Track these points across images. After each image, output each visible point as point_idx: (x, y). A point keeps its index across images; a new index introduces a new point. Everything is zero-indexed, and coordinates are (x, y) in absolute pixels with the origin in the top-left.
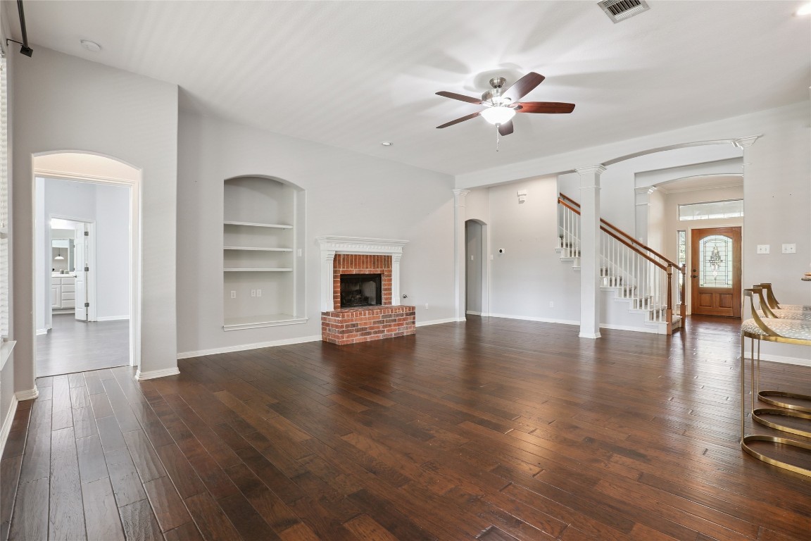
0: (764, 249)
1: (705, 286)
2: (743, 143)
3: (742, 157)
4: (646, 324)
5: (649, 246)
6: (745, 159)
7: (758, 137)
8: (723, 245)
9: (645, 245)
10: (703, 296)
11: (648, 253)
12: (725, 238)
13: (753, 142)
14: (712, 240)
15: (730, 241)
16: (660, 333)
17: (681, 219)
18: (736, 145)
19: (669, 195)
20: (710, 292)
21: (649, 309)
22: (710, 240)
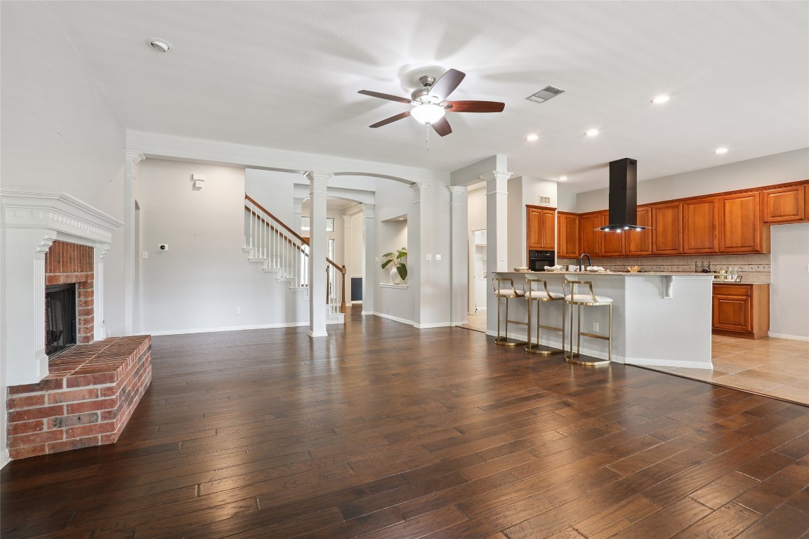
2: (422, 187)
7: (428, 185)
13: (425, 187)
21: (330, 304)
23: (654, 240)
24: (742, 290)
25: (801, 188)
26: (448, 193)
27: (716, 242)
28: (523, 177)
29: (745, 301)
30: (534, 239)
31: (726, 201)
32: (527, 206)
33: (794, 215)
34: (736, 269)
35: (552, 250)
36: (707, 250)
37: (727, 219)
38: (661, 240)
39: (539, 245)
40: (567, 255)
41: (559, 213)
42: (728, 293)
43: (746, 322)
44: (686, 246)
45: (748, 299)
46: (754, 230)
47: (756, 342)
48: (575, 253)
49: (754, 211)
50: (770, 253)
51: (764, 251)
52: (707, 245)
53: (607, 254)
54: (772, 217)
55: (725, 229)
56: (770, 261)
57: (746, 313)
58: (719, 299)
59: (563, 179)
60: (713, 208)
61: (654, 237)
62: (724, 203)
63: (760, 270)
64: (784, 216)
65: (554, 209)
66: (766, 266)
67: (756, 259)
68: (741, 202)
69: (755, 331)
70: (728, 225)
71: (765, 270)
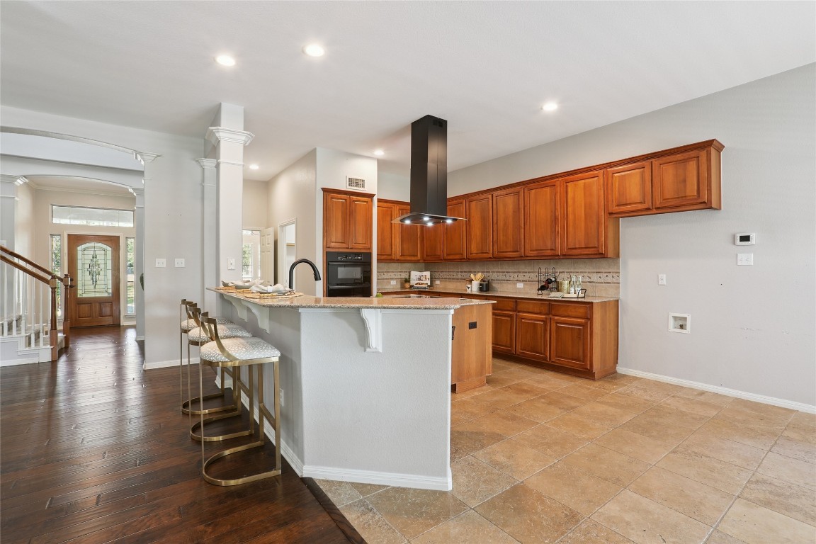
0: (161, 263)
1: (84, 296)
2: (145, 157)
3: (143, 172)
4: (19, 354)
5: (17, 251)
6: (145, 173)
7: (158, 156)
8: (103, 254)
9: (11, 250)
10: (82, 306)
11: (16, 260)
12: (105, 246)
13: (153, 158)
14: (91, 247)
15: (109, 249)
16: (41, 361)
17: (56, 221)
18: (136, 158)
19: (38, 191)
20: (90, 302)
21: (23, 334)
22: (88, 248)
23: (495, 239)
24: (581, 311)
25: (646, 163)
26: (199, 170)
27: (559, 241)
28: (318, 150)
29: (584, 325)
30: (336, 235)
31: (569, 184)
32: (324, 190)
33: (641, 203)
34: (580, 279)
35: (368, 251)
36: (549, 252)
37: (570, 209)
38: (502, 237)
39: (344, 245)
40: (403, 258)
41: (379, 200)
42: (566, 314)
43: (585, 355)
44: (527, 246)
45: (586, 323)
46: (599, 223)
47: (597, 384)
48: (417, 256)
49: (599, 196)
50: (618, 256)
51: (610, 254)
52: (549, 245)
53: (451, 257)
54: (618, 205)
55: (567, 224)
56: (619, 268)
57: (584, 345)
58: (557, 323)
59: (379, 153)
60: (555, 194)
61: (495, 233)
62: (567, 186)
63: (609, 279)
64: (630, 204)
65: (371, 196)
66: (614, 275)
67: (604, 265)
68: (584, 183)
69: (597, 367)
70: (571, 217)
71: (614, 280)
